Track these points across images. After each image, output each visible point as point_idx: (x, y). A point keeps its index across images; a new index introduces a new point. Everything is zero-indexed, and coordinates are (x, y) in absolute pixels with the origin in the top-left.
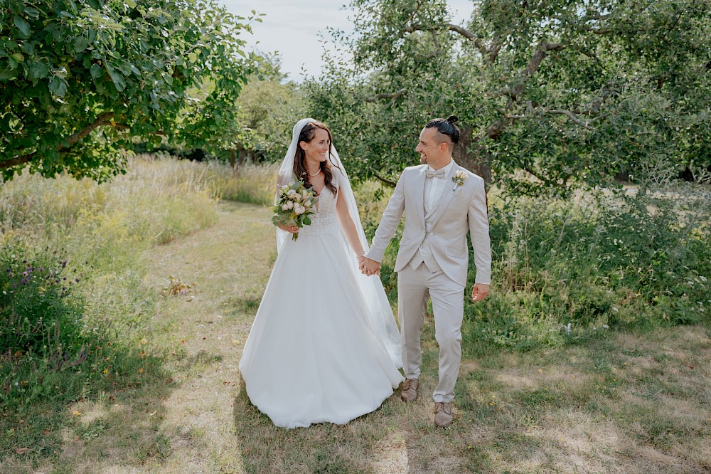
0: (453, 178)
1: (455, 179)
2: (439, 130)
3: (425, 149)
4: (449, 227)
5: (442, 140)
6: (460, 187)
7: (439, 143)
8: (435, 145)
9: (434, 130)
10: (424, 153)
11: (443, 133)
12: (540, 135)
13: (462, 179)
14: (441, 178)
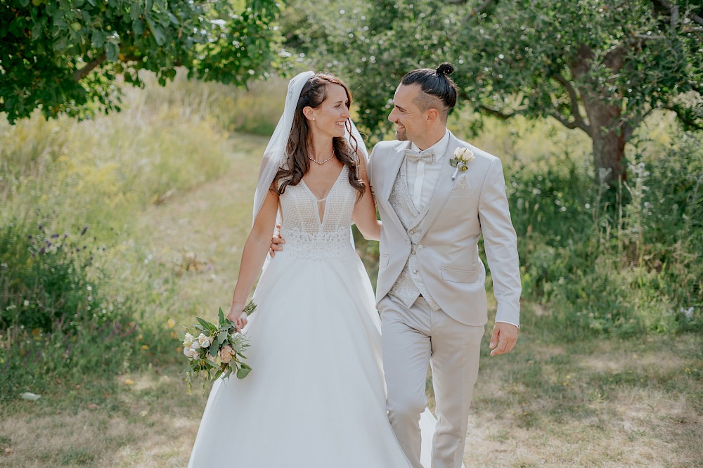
0: (451, 161)
1: (454, 162)
2: (424, 89)
3: (402, 118)
4: (447, 236)
5: (429, 104)
6: (463, 175)
7: (424, 109)
8: (418, 111)
9: (415, 89)
10: (401, 124)
11: (430, 93)
12: (669, 65)
13: (465, 162)
14: (430, 163)
